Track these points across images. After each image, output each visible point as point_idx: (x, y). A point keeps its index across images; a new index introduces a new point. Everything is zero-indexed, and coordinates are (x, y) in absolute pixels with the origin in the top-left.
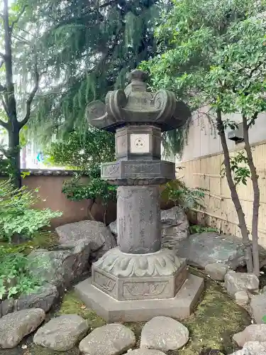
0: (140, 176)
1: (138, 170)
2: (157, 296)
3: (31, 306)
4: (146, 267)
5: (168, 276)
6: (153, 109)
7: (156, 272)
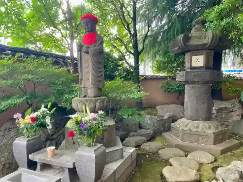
0: (196, 79)
1: (195, 76)
2: (203, 143)
3: (141, 136)
4: (198, 128)
5: (210, 133)
6: (205, 41)
7: (203, 131)
